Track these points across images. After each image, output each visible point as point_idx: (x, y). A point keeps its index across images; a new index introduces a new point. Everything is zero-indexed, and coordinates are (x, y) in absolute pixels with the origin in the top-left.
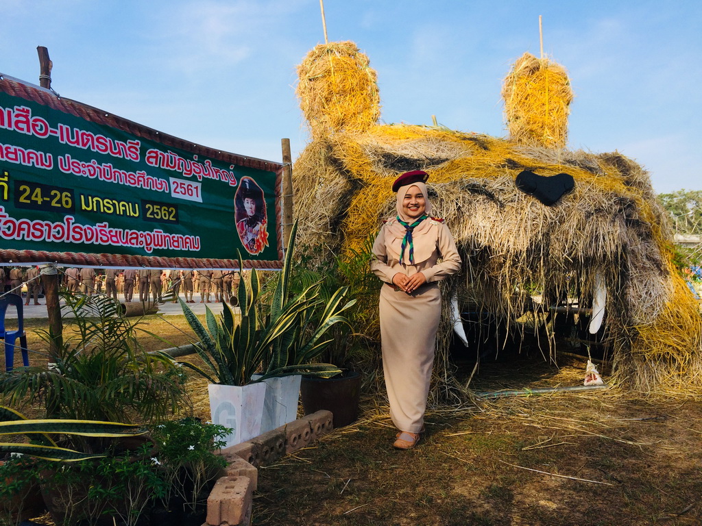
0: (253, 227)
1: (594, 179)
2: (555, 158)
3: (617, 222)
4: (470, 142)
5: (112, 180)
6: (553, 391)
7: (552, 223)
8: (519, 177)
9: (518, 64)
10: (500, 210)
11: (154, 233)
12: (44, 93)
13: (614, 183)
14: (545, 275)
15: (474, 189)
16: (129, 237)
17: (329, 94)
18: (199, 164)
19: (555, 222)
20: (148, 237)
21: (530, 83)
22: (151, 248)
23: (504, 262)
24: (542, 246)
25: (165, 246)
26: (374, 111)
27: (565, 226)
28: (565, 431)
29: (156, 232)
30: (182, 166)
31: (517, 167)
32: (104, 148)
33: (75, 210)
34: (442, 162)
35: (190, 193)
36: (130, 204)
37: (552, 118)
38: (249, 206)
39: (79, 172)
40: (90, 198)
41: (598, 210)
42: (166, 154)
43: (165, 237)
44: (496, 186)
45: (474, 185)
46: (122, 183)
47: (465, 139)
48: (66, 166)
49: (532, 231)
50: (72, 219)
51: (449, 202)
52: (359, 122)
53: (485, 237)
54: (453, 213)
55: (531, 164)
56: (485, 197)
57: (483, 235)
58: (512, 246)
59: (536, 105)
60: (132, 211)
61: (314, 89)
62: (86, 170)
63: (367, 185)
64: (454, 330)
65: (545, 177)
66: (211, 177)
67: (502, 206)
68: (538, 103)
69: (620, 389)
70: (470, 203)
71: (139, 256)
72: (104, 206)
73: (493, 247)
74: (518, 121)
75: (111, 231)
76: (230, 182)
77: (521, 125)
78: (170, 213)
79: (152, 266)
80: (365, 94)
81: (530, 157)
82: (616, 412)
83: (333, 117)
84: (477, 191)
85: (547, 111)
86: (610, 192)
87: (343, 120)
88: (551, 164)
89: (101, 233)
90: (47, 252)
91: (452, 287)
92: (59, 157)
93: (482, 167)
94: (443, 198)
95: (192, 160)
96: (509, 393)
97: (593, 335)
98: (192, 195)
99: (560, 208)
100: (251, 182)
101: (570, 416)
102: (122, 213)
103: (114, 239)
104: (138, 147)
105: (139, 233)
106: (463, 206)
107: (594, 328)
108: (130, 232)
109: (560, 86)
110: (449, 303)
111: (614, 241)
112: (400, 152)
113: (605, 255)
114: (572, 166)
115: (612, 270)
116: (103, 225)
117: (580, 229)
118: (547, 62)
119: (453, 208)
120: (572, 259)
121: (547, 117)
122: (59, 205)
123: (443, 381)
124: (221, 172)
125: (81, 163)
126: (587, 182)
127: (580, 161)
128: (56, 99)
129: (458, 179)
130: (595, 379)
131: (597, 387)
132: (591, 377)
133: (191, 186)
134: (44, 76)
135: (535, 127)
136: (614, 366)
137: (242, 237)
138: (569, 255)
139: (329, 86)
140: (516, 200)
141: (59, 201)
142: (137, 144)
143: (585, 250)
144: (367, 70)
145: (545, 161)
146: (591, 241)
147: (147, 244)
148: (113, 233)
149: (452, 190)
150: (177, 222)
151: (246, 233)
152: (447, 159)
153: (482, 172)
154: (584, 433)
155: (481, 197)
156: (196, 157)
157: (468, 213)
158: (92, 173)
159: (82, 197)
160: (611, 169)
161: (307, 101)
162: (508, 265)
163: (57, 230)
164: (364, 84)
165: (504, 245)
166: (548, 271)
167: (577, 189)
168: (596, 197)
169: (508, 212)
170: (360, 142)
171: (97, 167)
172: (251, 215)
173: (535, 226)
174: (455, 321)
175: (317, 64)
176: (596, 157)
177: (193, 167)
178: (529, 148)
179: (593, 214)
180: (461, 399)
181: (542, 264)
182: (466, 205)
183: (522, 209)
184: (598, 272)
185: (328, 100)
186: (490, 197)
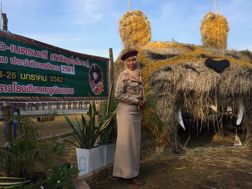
0: (97, 84)
1: (238, 62)
2: (222, 53)
3: (248, 79)
4: (186, 47)
5: (35, 67)
6: (221, 148)
7: (220, 80)
8: (206, 62)
9: (207, 16)
10: (198, 75)
11: (53, 87)
12: (4, 32)
13: (246, 63)
14: (217, 102)
15: (187, 67)
16: (42, 90)
17: (131, 31)
18: (74, 59)
19: (222, 80)
20: (50, 89)
21: (212, 23)
22: (52, 94)
23: (200, 96)
24: (216, 89)
25: (58, 93)
26: (148, 37)
27: (226, 81)
28: (226, 168)
29: (54, 87)
30: (66, 60)
31: (205, 57)
32: (31, 54)
33: (18, 79)
34: (174, 56)
35: (70, 71)
36: (43, 76)
37: (221, 37)
38: (95, 75)
39: (20, 64)
40: (25, 74)
41: (240, 74)
42: (59, 56)
43: (58, 89)
44: (196, 65)
45: (187, 65)
46: (39, 68)
47: (184, 46)
48: (14, 61)
49: (211, 83)
50: (16, 83)
51: (177, 72)
52: (143, 41)
53: (192, 86)
54: (178, 76)
55: (211, 56)
56: (192, 70)
57: (191, 85)
58: (203, 90)
59: (214, 32)
60: (43, 79)
61: (126, 29)
62: (23, 63)
63: (144, 66)
64: (179, 123)
65: (217, 61)
66: (79, 64)
67: (199, 73)
68: (215, 31)
69: (249, 148)
70: (186, 72)
71: (47, 97)
72: (31, 77)
73: (195, 90)
74: (207, 39)
75: (34, 87)
76: (87, 66)
77: (208, 40)
78: (61, 79)
79: (52, 101)
80: (145, 30)
81: (211, 53)
82: (248, 158)
83: (133, 40)
84: (188, 67)
85: (218, 34)
86: (245, 67)
87: (136, 41)
88: (220, 56)
89: (29, 88)
90: (5, 97)
91: (178, 106)
92: (11, 58)
93: (191, 57)
94: (174, 70)
95: (71, 57)
96: (203, 149)
97: (238, 125)
98: (70, 72)
99: (224, 74)
100: (96, 66)
101: (228, 160)
102: (39, 80)
103: (35, 91)
104: (47, 53)
105: (47, 88)
106: (183, 74)
107: (238, 122)
108: (43, 88)
109: (224, 24)
110: (177, 113)
111: (247, 87)
112: (158, 52)
113: (243, 93)
114: (229, 56)
115: (246, 99)
116: (30, 85)
117: (232, 82)
118: (219, 15)
119: (178, 75)
120: (229, 94)
121: (218, 37)
122: (10, 78)
123: (175, 144)
124: (83, 62)
125: (21, 60)
126: (235, 63)
127: (232, 54)
128: (10, 35)
129: (180, 63)
130: (239, 143)
131: (240, 147)
132: (237, 142)
133: (70, 68)
134: (5, 25)
135: (214, 41)
136: (247, 138)
137: (92, 88)
138: (228, 93)
139: (131, 28)
140: (205, 71)
141: (11, 76)
142: (46, 52)
143: (235, 91)
144: (146, 21)
145: (217, 55)
146: (237, 87)
147: (50, 92)
148: (35, 88)
149: (178, 67)
150: (64, 83)
151: (94, 86)
152: (177, 55)
153: (190, 60)
154: (234, 169)
155: (190, 70)
156: (72, 57)
157: (184, 77)
158: (26, 64)
159: (21, 74)
160: (245, 57)
161: (123, 34)
162: (201, 97)
163: (9, 88)
164: (145, 26)
165: (200, 89)
166: (219, 100)
167: (231, 66)
168: (239, 69)
169: (201, 76)
170: (142, 49)
171: (28, 62)
172: (96, 79)
173: (213, 81)
174: (180, 120)
175: (126, 19)
176: (239, 52)
177: (71, 61)
178: (211, 49)
179: (238, 76)
180: (182, 152)
181: (216, 97)
182: (184, 73)
183: (207, 74)
184: (240, 100)
185: (131, 33)
186: (194, 70)
